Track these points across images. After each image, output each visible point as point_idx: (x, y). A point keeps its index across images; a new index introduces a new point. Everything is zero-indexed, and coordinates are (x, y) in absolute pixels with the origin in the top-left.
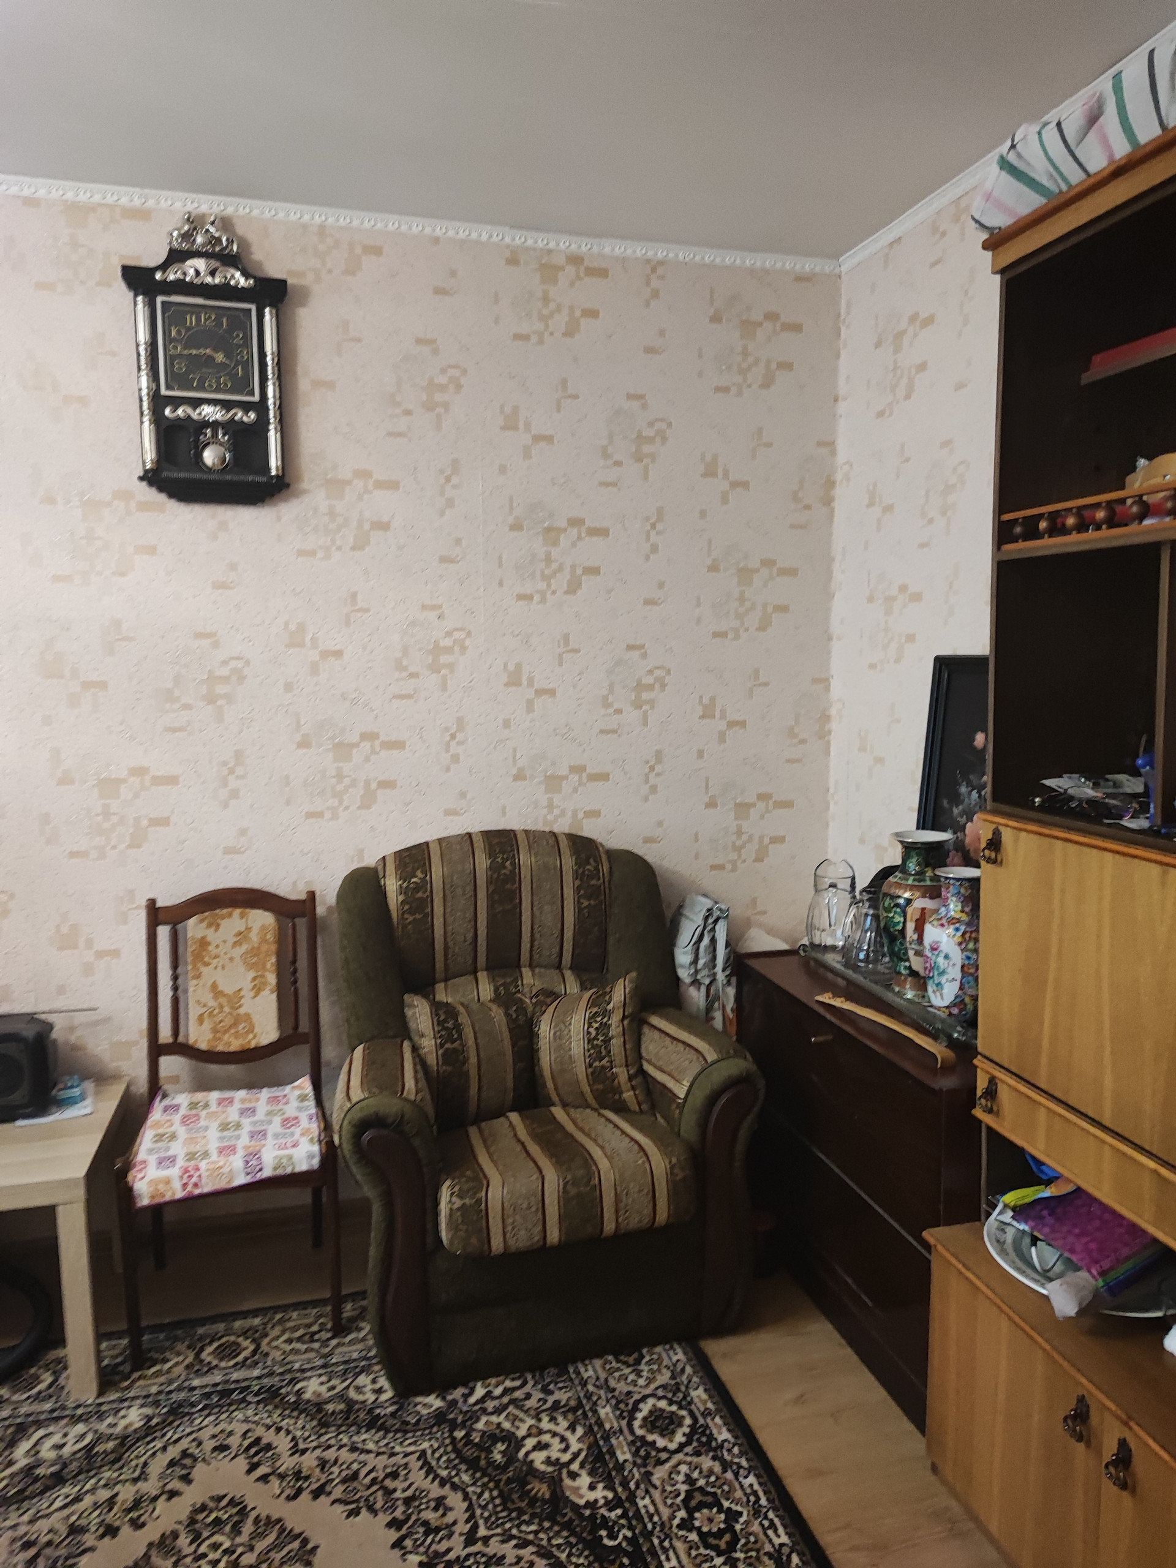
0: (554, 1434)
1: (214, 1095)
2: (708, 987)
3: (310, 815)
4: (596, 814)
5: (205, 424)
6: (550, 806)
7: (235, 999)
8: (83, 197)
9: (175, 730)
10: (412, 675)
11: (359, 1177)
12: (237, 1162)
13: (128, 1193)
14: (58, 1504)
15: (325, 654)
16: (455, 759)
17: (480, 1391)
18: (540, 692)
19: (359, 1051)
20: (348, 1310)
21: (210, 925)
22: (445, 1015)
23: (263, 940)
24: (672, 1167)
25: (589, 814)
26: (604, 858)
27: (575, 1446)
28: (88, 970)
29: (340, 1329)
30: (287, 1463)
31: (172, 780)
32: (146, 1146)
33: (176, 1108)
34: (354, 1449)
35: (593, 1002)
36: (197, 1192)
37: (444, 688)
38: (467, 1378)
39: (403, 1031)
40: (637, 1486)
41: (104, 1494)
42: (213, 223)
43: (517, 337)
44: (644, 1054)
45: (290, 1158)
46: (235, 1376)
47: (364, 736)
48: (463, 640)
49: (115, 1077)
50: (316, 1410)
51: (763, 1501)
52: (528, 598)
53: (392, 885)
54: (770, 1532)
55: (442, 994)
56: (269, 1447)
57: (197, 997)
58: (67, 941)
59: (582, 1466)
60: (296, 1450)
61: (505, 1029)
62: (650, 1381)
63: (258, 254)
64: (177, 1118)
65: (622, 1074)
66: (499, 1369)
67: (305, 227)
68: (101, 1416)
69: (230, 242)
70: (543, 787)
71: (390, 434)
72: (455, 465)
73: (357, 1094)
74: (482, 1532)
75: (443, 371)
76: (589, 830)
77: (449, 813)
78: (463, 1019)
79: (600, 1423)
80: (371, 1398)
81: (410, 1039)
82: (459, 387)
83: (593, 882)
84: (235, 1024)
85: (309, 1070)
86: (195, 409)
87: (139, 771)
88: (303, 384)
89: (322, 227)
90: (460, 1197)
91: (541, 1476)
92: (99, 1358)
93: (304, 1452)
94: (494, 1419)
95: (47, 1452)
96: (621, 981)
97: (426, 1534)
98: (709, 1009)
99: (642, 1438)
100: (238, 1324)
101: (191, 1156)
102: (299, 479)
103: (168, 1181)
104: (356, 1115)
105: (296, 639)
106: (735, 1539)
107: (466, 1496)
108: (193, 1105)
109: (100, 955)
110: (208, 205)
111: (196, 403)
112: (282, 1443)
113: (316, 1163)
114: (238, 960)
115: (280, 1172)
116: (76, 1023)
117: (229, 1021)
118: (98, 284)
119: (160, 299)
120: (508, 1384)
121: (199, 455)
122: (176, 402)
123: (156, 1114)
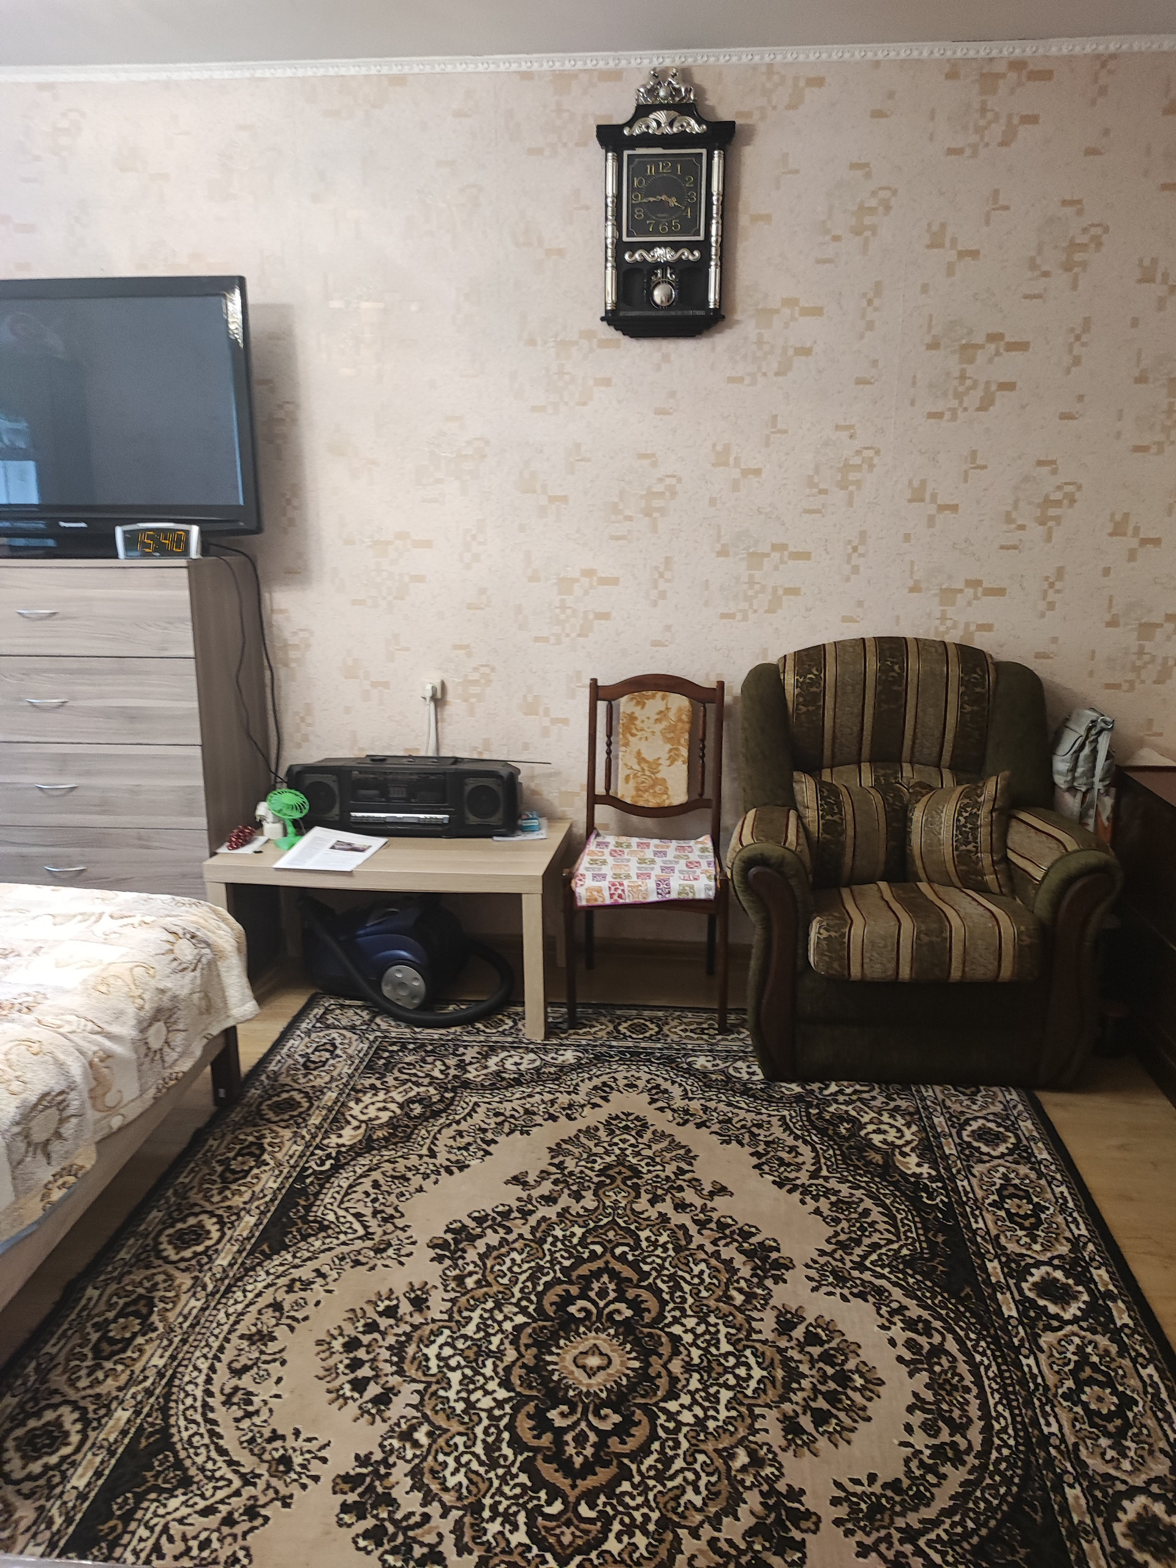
0: (892, 1126)
1: (634, 841)
2: (1085, 794)
3: (724, 616)
4: (987, 627)
5: (657, 265)
6: (943, 618)
7: (654, 766)
8: (568, 66)
9: (618, 538)
10: (823, 492)
11: (745, 904)
12: (651, 884)
13: (571, 895)
14: (518, 1095)
15: (746, 473)
16: (856, 570)
17: (833, 1088)
18: (942, 508)
19: (751, 814)
20: (732, 1018)
21: (638, 703)
22: (829, 796)
23: (680, 720)
24: (1020, 933)
25: (983, 627)
26: (991, 668)
27: (908, 1136)
28: (545, 732)
29: (725, 1029)
30: (678, 1103)
31: (615, 581)
32: (584, 865)
33: (606, 845)
34: (729, 1104)
35: (965, 795)
36: (621, 901)
37: (850, 504)
38: (824, 1079)
39: (791, 803)
40: (959, 1172)
41: (548, 1097)
42: (674, 76)
43: (951, 151)
44: (1010, 844)
45: (692, 887)
46: (643, 1045)
47: (775, 547)
48: (871, 459)
49: (561, 819)
50: (703, 1076)
51: (1071, 1204)
52: (938, 416)
53: (790, 680)
54: (1072, 1226)
55: (826, 776)
56: (666, 1091)
57: (625, 761)
58: (531, 708)
59: (913, 1150)
60: (685, 1096)
61: (881, 810)
62: (982, 1108)
63: (711, 100)
64: (607, 851)
65: (986, 859)
66: (852, 1078)
67: (755, 68)
68: (546, 1052)
69: (688, 91)
70: (937, 599)
71: (819, 261)
72: (878, 287)
73: (747, 839)
74: (824, 1173)
75: (874, 193)
76: (980, 642)
77: (846, 619)
78: (845, 798)
79: (933, 1127)
80: (746, 1077)
81: (797, 810)
82: (888, 208)
83: (978, 690)
84: (652, 786)
85: (710, 830)
86: (648, 252)
87: (589, 573)
88: (743, 220)
89: (770, 66)
90: (827, 930)
91: (877, 1150)
92: (546, 1017)
93: (690, 1099)
94: (844, 1107)
95: (509, 1064)
96: (994, 778)
97: (780, 1166)
98: (1083, 815)
99: (969, 1144)
100: (646, 1013)
101: (616, 876)
102: (733, 310)
103: (599, 890)
104: (745, 854)
105: (722, 458)
106: (1040, 1222)
107: (814, 1149)
108: (619, 844)
109: (555, 721)
110: (670, 59)
111: (649, 247)
112: (676, 1091)
113: (712, 894)
114: (658, 733)
115: (683, 896)
116: (536, 773)
117: (649, 782)
118: (577, 145)
119: (626, 153)
120: (858, 1087)
121: (651, 294)
122: (633, 247)
123: (592, 846)
